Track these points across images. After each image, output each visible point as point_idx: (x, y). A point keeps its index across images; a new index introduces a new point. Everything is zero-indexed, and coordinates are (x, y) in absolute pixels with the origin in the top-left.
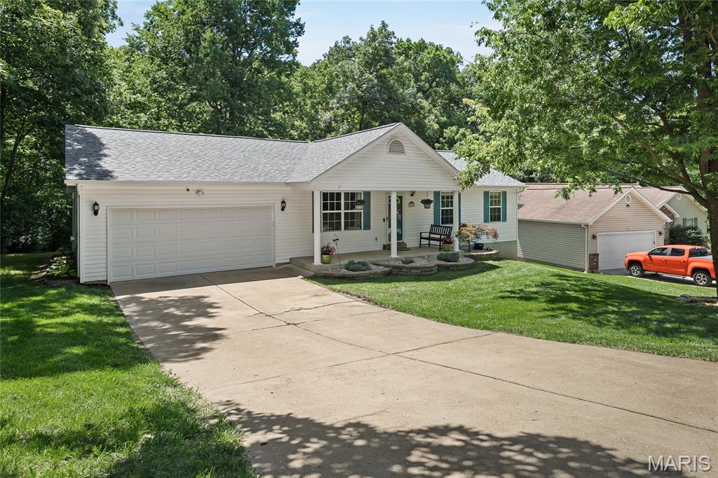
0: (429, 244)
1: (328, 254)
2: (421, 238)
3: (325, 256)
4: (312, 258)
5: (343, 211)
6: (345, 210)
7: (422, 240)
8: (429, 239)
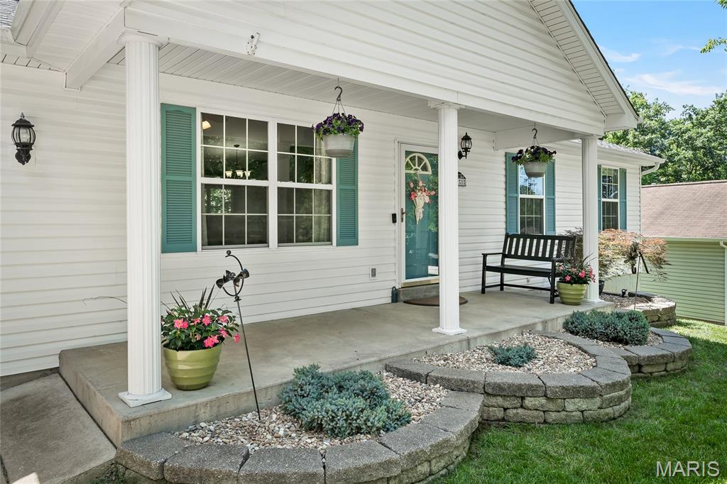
0: (502, 285)
1: (200, 345)
2: (486, 268)
3: (182, 355)
4: (119, 350)
5: (273, 184)
6: (280, 179)
7: (488, 273)
8: (503, 270)
